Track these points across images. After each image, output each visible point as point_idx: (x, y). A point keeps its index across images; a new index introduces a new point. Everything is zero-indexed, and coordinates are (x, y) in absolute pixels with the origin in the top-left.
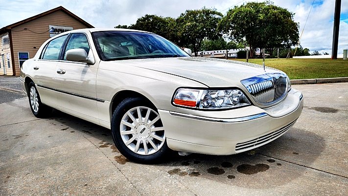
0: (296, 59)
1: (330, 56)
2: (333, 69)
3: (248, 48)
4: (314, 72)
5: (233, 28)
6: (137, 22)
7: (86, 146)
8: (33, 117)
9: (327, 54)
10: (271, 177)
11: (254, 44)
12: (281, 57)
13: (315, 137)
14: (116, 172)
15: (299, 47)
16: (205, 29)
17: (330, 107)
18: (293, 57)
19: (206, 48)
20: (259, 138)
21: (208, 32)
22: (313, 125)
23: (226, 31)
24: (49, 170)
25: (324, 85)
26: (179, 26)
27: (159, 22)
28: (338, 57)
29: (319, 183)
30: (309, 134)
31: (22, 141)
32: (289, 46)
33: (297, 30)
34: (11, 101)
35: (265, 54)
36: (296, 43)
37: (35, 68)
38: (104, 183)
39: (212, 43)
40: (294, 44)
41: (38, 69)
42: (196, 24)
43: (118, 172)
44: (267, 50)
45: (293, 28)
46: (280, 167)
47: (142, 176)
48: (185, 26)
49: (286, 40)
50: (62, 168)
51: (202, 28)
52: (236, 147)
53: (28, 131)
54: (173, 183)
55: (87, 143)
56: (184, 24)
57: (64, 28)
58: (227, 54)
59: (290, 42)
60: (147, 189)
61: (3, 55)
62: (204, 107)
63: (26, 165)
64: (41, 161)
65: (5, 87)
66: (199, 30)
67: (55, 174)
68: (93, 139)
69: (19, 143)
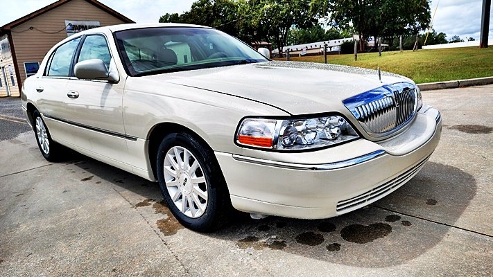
0: (427, 50)
1: (477, 43)
2: (483, 64)
3: (357, 37)
4: (455, 69)
5: (334, 9)
6: (193, 7)
7: (117, 205)
8: (43, 162)
9: (472, 39)
10: (394, 245)
11: (365, 30)
12: (405, 48)
13: (460, 175)
14: (159, 246)
15: (432, 32)
16: (292, 13)
17: (481, 124)
18: (423, 47)
19: (296, 40)
20: (374, 189)
21: (296, 17)
22: (456, 156)
23: (323, 14)
24: (62, 246)
25: (470, 88)
26: (253, 11)
27: (224, 6)
28: (489, 44)
29: (469, 253)
30: (451, 171)
31: (25, 201)
32: (416, 31)
33: (428, 6)
34: (15, 136)
35: (382, 45)
36: (427, 26)
37: (38, 90)
38: (141, 266)
39: (304, 33)
40: (424, 27)
41: (42, 91)
42: (278, 6)
43: (162, 246)
44: (385, 39)
45: (421, 4)
46: (407, 228)
47: (198, 252)
48: (262, 9)
49: (412, 23)
50: (80, 242)
51: (288, 11)
52: (338, 206)
53: (34, 183)
54: (245, 261)
55: (119, 200)
56: (261, 6)
57: (87, 24)
58: (326, 48)
59: (418, 24)
60: (205, 274)
61: (3, 67)
62: (284, 147)
63: (27, 240)
64: (49, 233)
65: (8, 115)
66: (283, 15)
67: (69, 253)
68: (127, 192)
69: (20, 204)
